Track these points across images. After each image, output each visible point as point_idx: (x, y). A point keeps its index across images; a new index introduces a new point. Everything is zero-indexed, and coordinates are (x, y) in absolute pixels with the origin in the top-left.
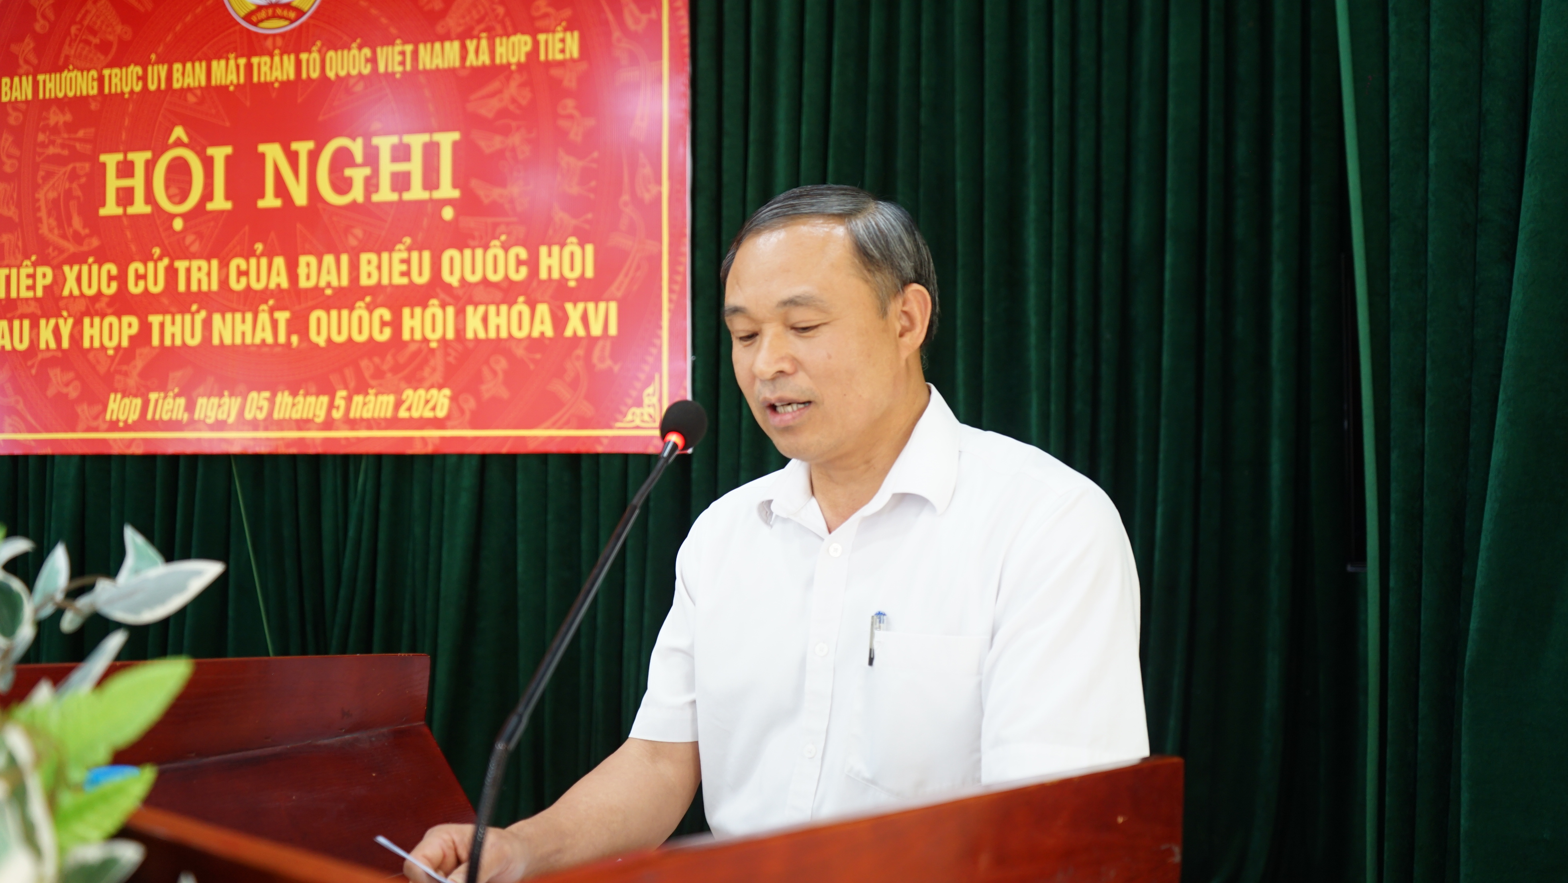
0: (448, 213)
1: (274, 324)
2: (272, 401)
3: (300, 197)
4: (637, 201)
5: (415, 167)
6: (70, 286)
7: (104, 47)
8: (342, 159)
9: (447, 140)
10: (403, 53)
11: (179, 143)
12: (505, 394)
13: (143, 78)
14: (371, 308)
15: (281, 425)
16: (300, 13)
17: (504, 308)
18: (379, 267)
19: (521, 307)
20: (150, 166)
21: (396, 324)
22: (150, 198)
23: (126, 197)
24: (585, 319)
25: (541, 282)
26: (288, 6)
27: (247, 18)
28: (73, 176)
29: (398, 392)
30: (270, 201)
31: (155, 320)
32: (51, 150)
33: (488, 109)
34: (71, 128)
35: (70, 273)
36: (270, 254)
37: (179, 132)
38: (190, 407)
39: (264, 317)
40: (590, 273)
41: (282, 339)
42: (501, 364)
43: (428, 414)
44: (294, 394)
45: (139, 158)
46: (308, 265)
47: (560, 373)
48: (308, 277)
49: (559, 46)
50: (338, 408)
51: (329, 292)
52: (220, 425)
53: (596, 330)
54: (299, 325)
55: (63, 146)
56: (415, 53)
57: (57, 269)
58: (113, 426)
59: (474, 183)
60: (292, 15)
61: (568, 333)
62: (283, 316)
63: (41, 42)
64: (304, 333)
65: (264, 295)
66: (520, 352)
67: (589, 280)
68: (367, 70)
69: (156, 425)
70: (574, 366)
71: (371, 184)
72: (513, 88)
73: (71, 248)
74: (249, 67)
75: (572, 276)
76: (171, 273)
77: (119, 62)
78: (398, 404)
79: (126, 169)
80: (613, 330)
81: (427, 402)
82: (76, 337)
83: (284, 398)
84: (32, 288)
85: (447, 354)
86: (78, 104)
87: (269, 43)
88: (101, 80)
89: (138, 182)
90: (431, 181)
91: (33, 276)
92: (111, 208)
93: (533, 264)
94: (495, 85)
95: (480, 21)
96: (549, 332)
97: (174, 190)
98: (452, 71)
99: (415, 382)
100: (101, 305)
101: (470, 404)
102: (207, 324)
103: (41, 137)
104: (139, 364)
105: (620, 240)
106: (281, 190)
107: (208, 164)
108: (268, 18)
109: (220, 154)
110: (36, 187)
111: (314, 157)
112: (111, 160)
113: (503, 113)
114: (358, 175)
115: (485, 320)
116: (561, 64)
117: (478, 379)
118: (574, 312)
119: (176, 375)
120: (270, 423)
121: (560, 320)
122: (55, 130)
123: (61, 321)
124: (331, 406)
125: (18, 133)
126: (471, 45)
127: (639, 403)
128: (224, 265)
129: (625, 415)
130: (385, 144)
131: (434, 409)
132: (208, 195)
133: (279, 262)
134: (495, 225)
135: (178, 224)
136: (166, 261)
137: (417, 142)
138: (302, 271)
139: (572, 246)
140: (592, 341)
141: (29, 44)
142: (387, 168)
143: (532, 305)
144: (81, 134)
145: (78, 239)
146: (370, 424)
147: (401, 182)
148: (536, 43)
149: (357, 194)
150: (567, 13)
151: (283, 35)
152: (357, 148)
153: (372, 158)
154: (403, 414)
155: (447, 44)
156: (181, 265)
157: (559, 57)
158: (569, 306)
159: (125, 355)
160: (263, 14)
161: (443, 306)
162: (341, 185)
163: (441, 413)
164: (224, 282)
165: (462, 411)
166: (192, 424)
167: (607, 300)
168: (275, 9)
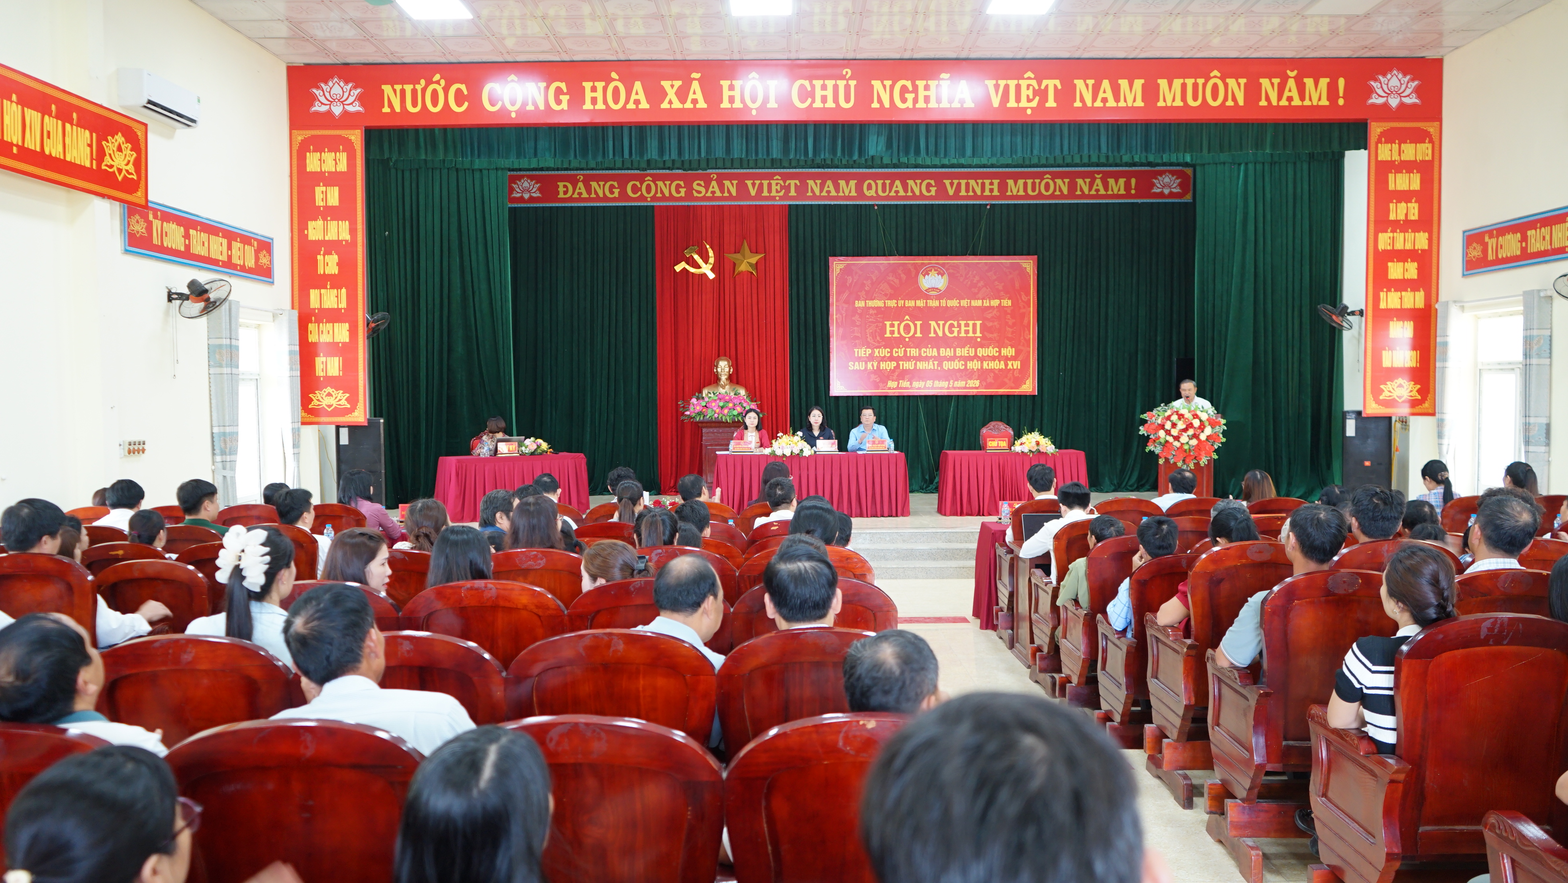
0: (979, 340)
1: (934, 364)
2: (933, 383)
3: (940, 334)
4: (1025, 339)
5: (970, 328)
6: (876, 354)
7: (886, 295)
8: (952, 326)
9: (978, 323)
10: (967, 302)
11: (907, 320)
13: (897, 303)
14: (959, 361)
15: (936, 388)
16: (940, 290)
17: (993, 362)
18: (961, 352)
19: (997, 362)
20: (899, 325)
21: (966, 365)
22: (899, 333)
23: (892, 332)
24: (1012, 365)
25: (1002, 356)
26: (937, 289)
27: (926, 291)
28: (877, 326)
29: (966, 381)
30: (932, 335)
31: (901, 363)
32: (870, 320)
33: (989, 316)
34: (876, 314)
35: (876, 351)
36: (932, 348)
37: (907, 317)
38: (911, 384)
39: (931, 363)
40: (1013, 355)
41: (936, 368)
42: (992, 375)
43: (974, 386)
44: (939, 381)
45: (896, 323)
46: (943, 351)
47: (1006, 377)
48: (943, 354)
49: (1006, 303)
50: (951, 385)
51: (948, 357)
52: (919, 388)
53: (1015, 367)
54: (940, 365)
55: (874, 319)
56: (970, 302)
57: (873, 349)
58: (890, 389)
59: (985, 333)
60: (938, 291)
61: (1008, 368)
62: (936, 363)
63: (867, 292)
64: (942, 367)
65: (931, 357)
66: (997, 372)
68: (958, 305)
69: (901, 388)
70: (1010, 375)
71: (959, 332)
72: (995, 312)
73: (877, 344)
74: (926, 303)
75: (1009, 355)
76: (905, 351)
77: (890, 299)
78: (966, 384)
79: (892, 326)
80: (1019, 368)
81: (973, 383)
82: (878, 367)
83: (936, 382)
84: (865, 354)
85: (978, 372)
86: (878, 308)
87: (932, 297)
88: (885, 303)
89: (896, 329)
90: (974, 332)
91: (865, 351)
92: (888, 335)
93: (1000, 352)
94: (991, 311)
95: (987, 296)
96: (1004, 368)
97: (906, 331)
98: (979, 307)
99: (970, 379)
100: (885, 359)
101: (984, 384)
102: (916, 364)
103: (867, 316)
104: (897, 373)
105: (1020, 347)
106: (935, 332)
107: (915, 325)
108: (931, 291)
109: (919, 323)
110: (866, 329)
111: (944, 325)
112: (888, 323)
113: (992, 317)
114: (956, 330)
115: (988, 365)
116: (1007, 307)
117: (986, 378)
118: (1010, 363)
119: (907, 377)
120: (933, 388)
121: (1006, 365)
122: (872, 315)
123: (874, 363)
124: (949, 384)
125: (861, 315)
126: (984, 301)
127: (1025, 384)
128: (920, 350)
129: (1022, 386)
130: (963, 323)
132: (915, 332)
133: (935, 350)
134: (990, 343)
135: (907, 340)
136: (904, 349)
137: (971, 323)
138: (941, 352)
139: (1009, 348)
140: (1014, 370)
141: (863, 293)
142: (963, 328)
143: (1000, 361)
144: (879, 316)
145: (879, 342)
146: (959, 388)
147: (967, 332)
148: (1001, 302)
149: (956, 334)
150: (1008, 295)
151: (936, 296)
152: (955, 324)
153: (959, 326)
154: (967, 386)
155: (979, 301)
156: (908, 350)
157: (1006, 305)
159: (892, 371)
161: (978, 361)
162: (951, 332)
163: (977, 386)
164: (920, 354)
165: (982, 385)
166: (912, 388)
167: (1018, 361)
168: (933, 289)
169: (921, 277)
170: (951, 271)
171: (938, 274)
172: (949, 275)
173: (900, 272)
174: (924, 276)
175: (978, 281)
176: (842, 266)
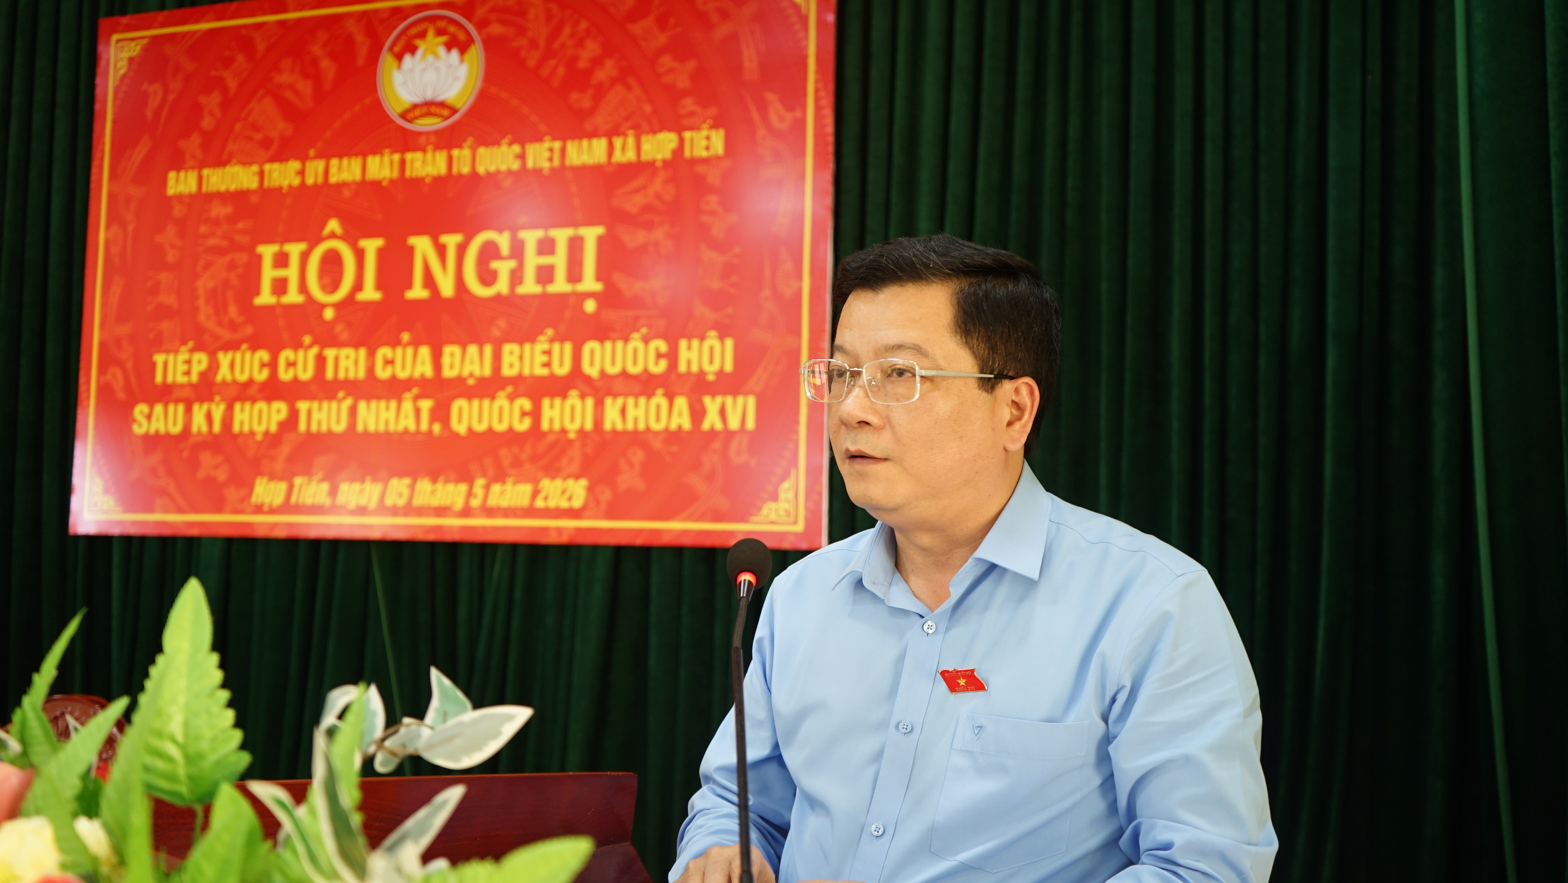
0: (590, 306)
1: (418, 412)
2: (412, 487)
3: (447, 288)
4: (777, 296)
5: (559, 260)
6: (224, 374)
7: (266, 143)
8: (490, 252)
9: (591, 234)
10: (551, 150)
11: (333, 236)
12: (640, 485)
13: (302, 173)
14: (512, 398)
15: (421, 511)
16: (454, 111)
17: (642, 400)
18: (521, 358)
19: (660, 399)
20: (305, 257)
21: (536, 414)
22: (303, 288)
23: (280, 286)
24: (723, 413)
25: (680, 376)
26: (442, 105)
27: (403, 116)
28: (231, 266)
29: (536, 482)
30: (417, 292)
31: (303, 406)
32: (212, 242)
33: (633, 204)
34: (232, 220)
35: (224, 359)
36: (416, 343)
37: (333, 225)
38: (333, 492)
39: (408, 405)
40: (729, 367)
41: (424, 426)
42: (638, 456)
43: (564, 504)
44: (434, 481)
45: (295, 249)
46: (452, 355)
47: (696, 466)
48: (452, 367)
49: (704, 143)
50: (476, 496)
51: (471, 382)
52: (361, 511)
53: (734, 424)
54: (441, 414)
55: (224, 237)
56: (563, 151)
57: (213, 355)
58: (259, 509)
59: (618, 278)
60: (446, 112)
61: (706, 426)
62: (426, 405)
63: (208, 138)
64: (446, 422)
65: (408, 384)
66: (657, 444)
67: (728, 375)
68: (516, 166)
69: (299, 509)
70: (711, 459)
71: (516, 277)
72: (657, 184)
73: (226, 335)
74: (403, 163)
75: (712, 370)
76: (321, 361)
77: (280, 157)
78: (535, 493)
79: (282, 260)
80: (751, 424)
81: (564, 492)
82: (227, 421)
83: (424, 485)
84: (188, 373)
85: (584, 445)
86: (238, 197)
87: (422, 140)
88: (261, 174)
89: (292, 273)
90: (574, 274)
91: (188, 362)
92: (265, 298)
93: (672, 356)
94: (640, 181)
95: (627, 119)
96: (687, 425)
97: (327, 281)
98: (598, 167)
99: (553, 472)
100: (252, 391)
101: (606, 495)
102: (353, 412)
103: (203, 229)
104: (286, 449)
105: (759, 335)
106: (429, 282)
107: (360, 255)
108: (422, 116)
109: (372, 246)
110: (196, 277)
111: (462, 250)
112: (268, 251)
113: (648, 208)
114: (503, 268)
115: (623, 411)
116: (706, 161)
117: (615, 470)
118: (712, 405)
119: (321, 461)
120: (409, 510)
121: (697, 413)
122: (216, 222)
123: (213, 407)
124: (470, 494)
125: (181, 225)
126: (618, 142)
127: (775, 498)
128: (371, 354)
129: (760, 509)
130: (530, 237)
131: (570, 499)
132: (358, 286)
133: (425, 352)
134: (636, 319)
135: (329, 314)
136: (315, 350)
137: (562, 236)
138: (446, 360)
139: (712, 340)
140: (728, 435)
141: (196, 140)
142: (532, 260)
143: (670, 397)
144: (240, 225)
145: (233, 326)
146: (507, 512)
147: (545, 275)
148: (682, 141)
149: (502, 286)
150: (713, 111)
151: (437, 133)
152: (503, 241)
153: (518, 251)
154: (539, 503)
155: (595, 142)
156: (330, 353)
157: (704, 154)
158: (707, 400)
159: (273, 440)
160: (417, 112)
161: (583, 396)
162: (487, 277)
163: (577, 503)
164: (371, 370)
165: (598, 502)
166: (334, 509)
167: (746, 394)
168: (430, 107)
169: (387, 60)
170: (496, 29)
171: (449, 46)
172: (489, 45)
173: (317, 49)
174: (399, 57)
175: (597, 62)
176: (134, 49)
